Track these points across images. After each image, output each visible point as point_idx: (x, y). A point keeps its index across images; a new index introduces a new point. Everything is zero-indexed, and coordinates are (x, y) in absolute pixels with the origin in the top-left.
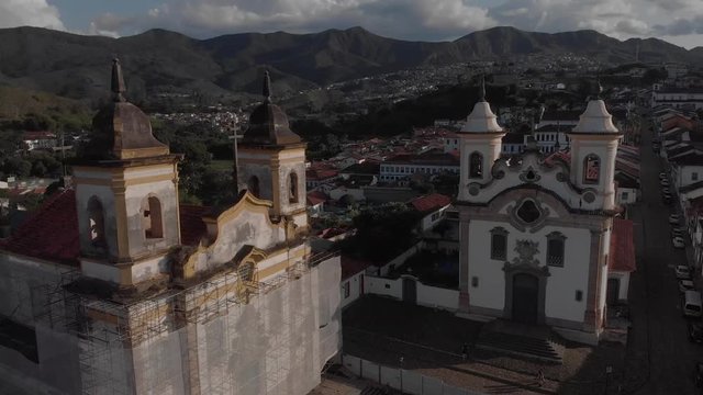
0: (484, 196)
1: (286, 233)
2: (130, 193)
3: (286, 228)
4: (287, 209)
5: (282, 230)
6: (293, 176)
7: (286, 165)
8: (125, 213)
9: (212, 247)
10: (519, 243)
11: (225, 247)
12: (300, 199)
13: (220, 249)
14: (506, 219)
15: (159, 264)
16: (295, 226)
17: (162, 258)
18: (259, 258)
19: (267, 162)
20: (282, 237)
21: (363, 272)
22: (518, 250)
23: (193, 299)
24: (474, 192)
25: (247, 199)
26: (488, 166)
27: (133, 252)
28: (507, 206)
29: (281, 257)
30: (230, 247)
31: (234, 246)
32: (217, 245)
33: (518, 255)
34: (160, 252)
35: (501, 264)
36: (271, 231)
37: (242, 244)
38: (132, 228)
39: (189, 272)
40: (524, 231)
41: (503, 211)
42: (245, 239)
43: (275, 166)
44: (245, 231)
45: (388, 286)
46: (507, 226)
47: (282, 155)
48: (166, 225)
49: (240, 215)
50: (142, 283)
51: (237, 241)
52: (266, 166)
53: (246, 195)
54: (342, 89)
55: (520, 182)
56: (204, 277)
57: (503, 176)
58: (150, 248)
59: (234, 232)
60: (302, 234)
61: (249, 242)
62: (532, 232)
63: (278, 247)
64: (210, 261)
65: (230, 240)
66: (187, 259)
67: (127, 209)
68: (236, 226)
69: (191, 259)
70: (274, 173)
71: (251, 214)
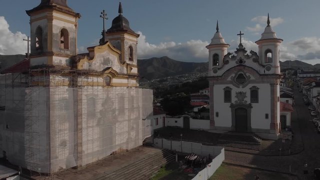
0: (220, 73)
1: (127, 70)
2: (55, 22)
3: (127, 68)
4: (128, 62)
5: (125, 69)
6: (131, 48)
7: (128, 41)
8: (52, 31)
9: (91, 61)
10: (237, 93)
11: (98, 64)
12: (134, 60)
13: (95, 64)
14: (231, 83)
15: (66, 61)
16: (131, 69)
17: (68, 58)
18: (114, 76)
19: (118, 39)
20: (125, 72)
21: (165, 115)
22: (236, 97)
23: (81, 80)
24: (215, 72)
25: (108, 45)
26: (221, 59)
27: (54, 50)
28: (231, 77)
29: (125, 81)
30: (100, 65)
31: (102, 65)
32: (94, 61)
33: (236, 99)
34: (67, 56)
35: (229, 104)
36: (120, 66)
37: (106, 67)
38: (54, 39)
39: (80, 67)
40: (239, 87)
41: (229, 79)
42: (108, 64)
43: (122, 40)
44: (107, 61)
45: (176, 122)
46: (231, 86)
47: (126, 36)
48: (70, 43)
49: (106, 52)
51: (104, 64)
52: (118, 41)
53: (108, 43)
55: (236, 65)
56: (87, 73)
57: (228, 63)
58: (62, 51)
59: (102, 59)
60: (135, 75)
61: (109, 67)
62: (243, 87)
63: (123, 75)
64: (90, 67)
65: (100, 62)
66: (79, 60)
67: (53, 29)
68: (103, 57)
69: (81, 60)
70: (122, 43)
71: (111, 54)
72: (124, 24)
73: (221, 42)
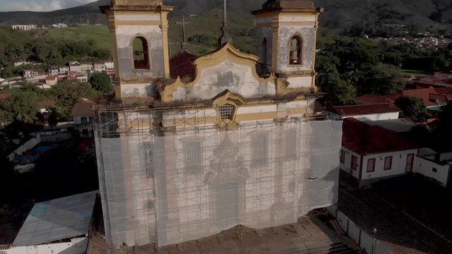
1: (276, 88)
2: (119, 30)
3: (276, 83)
4: (285, 68)
5: (271, 85)
6: (297, 38)
7: (289, 27)
8: (115, 44)
9: (191, 83)
11: (205, 88)
12: (304, 62)
13: (199, 88)
15: (147, 88)
16: (287, 84)
17: (149, 84)
18: (239, 104)
19: (269, 25)
20: (271, 91)
21: (415, 151)
23: (169, 119)
25: (228, 49)
30: (211, 88)
31: (215, 88)
32: (196, 84)
34: (146, 80)
36: (257, 83)
37: (224, 88)
38: (121, 56)
39: (166, 97)
42: (227, 84)
43: (274, 27)
44: (226, 78)
45: (435, 170)
47: (283, 18)
48: (153, 60)
49: (223, 63)
50: (129, 98)
51: (218, 84)
52: (270, 28)
53: (227, 46)
56: (178, 106)
58: (139, 75)
59: (215, 77)
60: (300, 93)
61: (232, 88)
63: (263, 99)
64: (188, 95)
65: (211, 83)
66: (163, 88)
67: (118, 43)
68: (217, 72)
70: (274, 33)
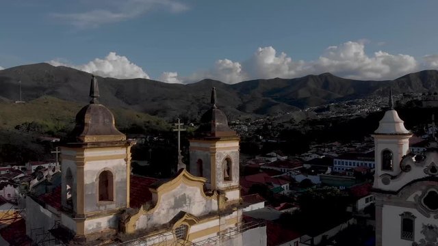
0: (394, 185)
1: (218, 204)
2: (87, 166)
3: (218, 200)
4: (221, 185)
5: (215, 202)
6: (228, 160)
7: (222, 152)
8: (83, 181)
9: (152, 210)
10: (425, 227)
11: (163, 212)
12: (234, 178)
13: (159, 213)
14: (415, 206)
15: (109, 221)
16: (226, 199)
17: (111, 216)
18: (192, 223)
19: (207, 149)
20: (215, 207)
21: (298, 239)
22: (424, 232)
24: (386, 182)
25: (184, 175)
26: (395, 163)
27: (87, 210)
28: (413, 195)
29: (213, 223)
30: (168, 212)
31: (172, 211)
32: (156, 210)
33: (423, 237)
34: (110, 212)
35: (409, 243)
36: (205, 202)
37: (179, 210)
38: (88, 192)
39: (130, 228)
40: (428, 216)
41: (411, 199)
42: (182, 206)
43: (213, 152)
44: (182, 200)
46: (414, 212)
47: (219, 145)
48: (116, 191)
49: (179, 187)
50: (92, 234)
51: (174, 208)
52: (207, 152)
53: (183, 172)
54: (316, 111)
55: (424, 175)
56: (142, 234)
57: (410, 170)
58: (102, 208)
59: (172, 200)
60: (233, 206)
61: (185, 209)
62: (435, 218)
63: (210, 215)
64: (149, 222)
65: (169, 207)
66: (128, 219)
67: (85, 178)
68: (174, 196)
69: (132, 219)
70: (212, 158)
71: (188, 187)
72: (217, 124)
73: (398, 131)
